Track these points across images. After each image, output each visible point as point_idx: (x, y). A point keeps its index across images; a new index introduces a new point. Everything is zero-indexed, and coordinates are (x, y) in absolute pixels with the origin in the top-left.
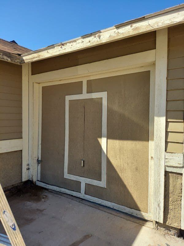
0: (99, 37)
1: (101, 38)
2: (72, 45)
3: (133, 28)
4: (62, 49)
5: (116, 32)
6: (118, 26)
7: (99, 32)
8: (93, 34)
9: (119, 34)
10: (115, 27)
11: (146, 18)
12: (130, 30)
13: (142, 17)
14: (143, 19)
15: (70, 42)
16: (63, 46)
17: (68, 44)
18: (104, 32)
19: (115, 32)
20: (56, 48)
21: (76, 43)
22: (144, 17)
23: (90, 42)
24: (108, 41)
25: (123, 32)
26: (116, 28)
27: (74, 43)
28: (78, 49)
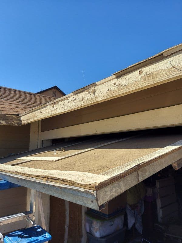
0: (94, 92)
1: (96, 94)
2: (63, 104)
3: (143, 74)
4: (54, 109)
5: (117, 84)
6: (119, 74)
7: (94, 84)
8: (86, 88)
9: (122, 87)
10: (114, 77)
11: (165, 55)
12: (138, 80)
13: (158, 55)
14: (161, 57)
15: (61, 100)
16: (55, 105)
17: (60, 103)
18: (99, 85)
19: (115, 84)
20: (48, 107)
21: (67, 101)
22: (162, 54)
23: (83, 99)
24: (106, 98)
25: (127, 83)
26: (116, 78)
27: (66, 101)
28: (69, 109)
